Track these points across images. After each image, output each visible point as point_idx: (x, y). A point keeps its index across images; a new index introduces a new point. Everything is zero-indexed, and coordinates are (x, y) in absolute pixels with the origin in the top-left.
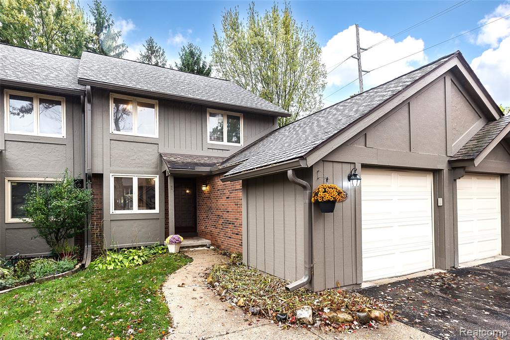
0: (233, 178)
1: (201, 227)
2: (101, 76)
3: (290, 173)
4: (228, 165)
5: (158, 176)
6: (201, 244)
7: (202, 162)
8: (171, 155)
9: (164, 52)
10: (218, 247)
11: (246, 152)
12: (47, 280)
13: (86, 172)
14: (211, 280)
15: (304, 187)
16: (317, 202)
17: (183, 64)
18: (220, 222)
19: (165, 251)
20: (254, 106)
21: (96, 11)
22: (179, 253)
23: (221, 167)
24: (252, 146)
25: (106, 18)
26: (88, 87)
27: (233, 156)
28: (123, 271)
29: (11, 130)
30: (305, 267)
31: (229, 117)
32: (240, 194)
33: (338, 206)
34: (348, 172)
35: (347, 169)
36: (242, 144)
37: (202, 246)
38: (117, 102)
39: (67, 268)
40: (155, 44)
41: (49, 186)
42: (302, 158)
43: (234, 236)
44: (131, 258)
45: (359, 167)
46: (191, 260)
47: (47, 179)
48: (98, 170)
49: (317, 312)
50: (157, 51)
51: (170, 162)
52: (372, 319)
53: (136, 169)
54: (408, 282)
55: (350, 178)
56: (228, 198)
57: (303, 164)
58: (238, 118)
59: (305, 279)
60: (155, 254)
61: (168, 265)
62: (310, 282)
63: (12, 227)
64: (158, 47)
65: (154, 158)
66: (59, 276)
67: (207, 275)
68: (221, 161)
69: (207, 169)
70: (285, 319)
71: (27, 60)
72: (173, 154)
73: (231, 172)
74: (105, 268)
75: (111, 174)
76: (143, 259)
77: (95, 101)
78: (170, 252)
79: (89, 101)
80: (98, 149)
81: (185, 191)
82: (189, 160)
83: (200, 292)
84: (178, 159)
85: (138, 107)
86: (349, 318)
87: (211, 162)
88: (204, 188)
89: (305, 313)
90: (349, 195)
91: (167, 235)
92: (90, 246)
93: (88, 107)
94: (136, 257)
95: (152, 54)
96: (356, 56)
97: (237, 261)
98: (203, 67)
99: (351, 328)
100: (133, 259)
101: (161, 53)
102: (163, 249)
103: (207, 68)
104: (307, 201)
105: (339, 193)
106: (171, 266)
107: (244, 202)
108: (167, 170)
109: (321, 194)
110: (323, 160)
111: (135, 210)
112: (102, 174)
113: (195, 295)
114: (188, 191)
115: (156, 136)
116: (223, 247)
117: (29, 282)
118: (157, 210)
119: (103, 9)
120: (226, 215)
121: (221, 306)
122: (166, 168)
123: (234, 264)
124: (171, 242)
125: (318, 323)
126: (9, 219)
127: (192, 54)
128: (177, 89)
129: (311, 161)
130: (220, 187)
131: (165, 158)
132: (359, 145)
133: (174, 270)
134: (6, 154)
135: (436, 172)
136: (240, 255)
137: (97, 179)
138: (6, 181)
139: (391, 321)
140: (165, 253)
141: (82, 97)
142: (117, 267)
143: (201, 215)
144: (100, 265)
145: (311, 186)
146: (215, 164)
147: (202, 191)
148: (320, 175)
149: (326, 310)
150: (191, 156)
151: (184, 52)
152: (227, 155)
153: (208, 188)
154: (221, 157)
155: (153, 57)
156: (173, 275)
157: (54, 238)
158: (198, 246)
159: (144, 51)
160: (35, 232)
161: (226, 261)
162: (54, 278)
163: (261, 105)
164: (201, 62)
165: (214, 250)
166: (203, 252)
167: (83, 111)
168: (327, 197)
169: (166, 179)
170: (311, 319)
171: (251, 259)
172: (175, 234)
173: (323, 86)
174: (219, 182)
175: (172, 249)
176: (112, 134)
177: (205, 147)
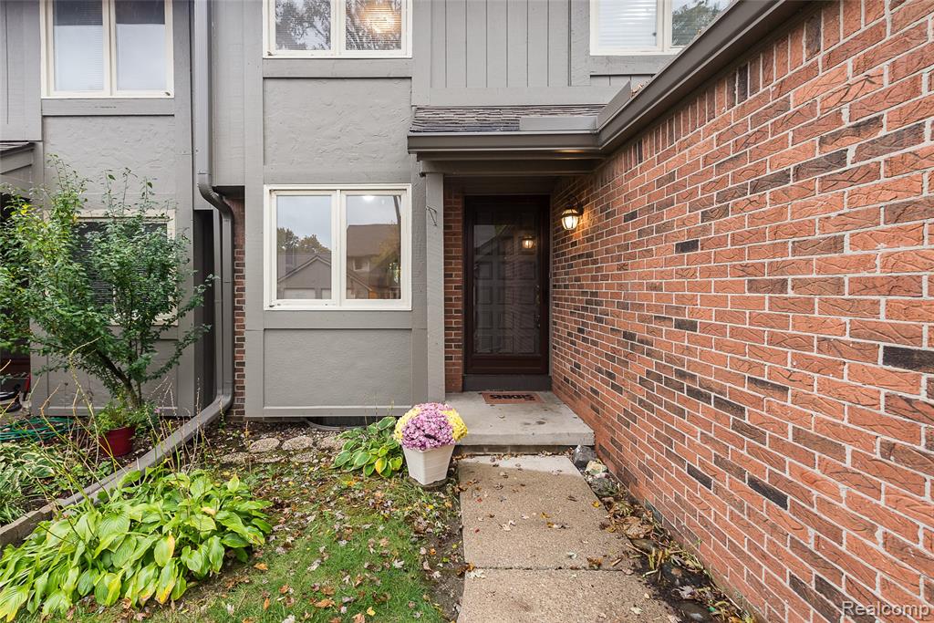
1: (561, 364)
5: (409, 188)
6: (549, 441)
8: (451, 108)
37: (557, 449)
51: (430, 122)
53: (340, 169)
65: (399, 129)
69: (579, 125)
75: (266, 188)
88: (570, 223)
111: (339, 298)
112: (243, 188)
114: (528, 244)
115: (406, 50)
118: (406, 302)
131: (420, 115)
134: (45, 151)
143: (563, 322)
147: (564, 235)
153: (586, 219)
158: (536, 449)
176: (271, 59)
177: (581, 71)
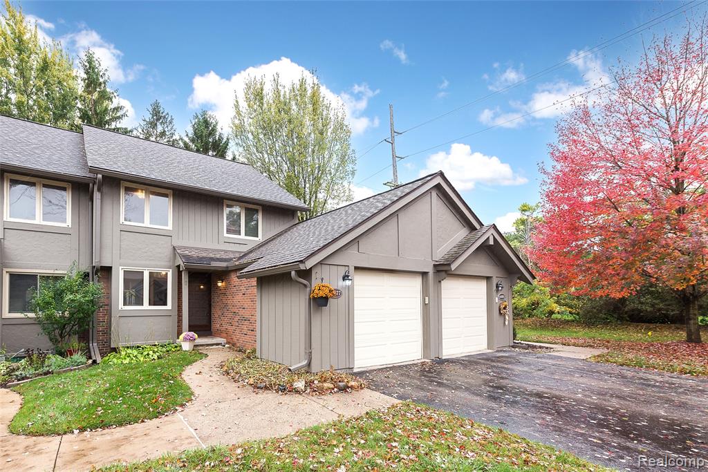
0: (249, 275)
1: (216, 326)
2: (111, 163)
3: (293, 273)
4: (244, 261)
5: (171, 270)
6: (215, 342)
7: (218, 256)
8: (185, 248)
9: (172, 119)
10: (234, 345)
11: (263, 249)
12: (64, 371)
13: (94, 265)
14: (226, 368)
15: (305, 286)
16: (314, 298)
17: (195, 133)
18: (236, 319)
19: (178, 348)
20: (273, 200)
21: (87, 64)
22: (193, 350)
23: (237, 263)
24: (270, 241)
25: (101, 74)
26: (100, 176)
27: (251, 251)
28: (138, 364)
29: (10, 217)
30: (306, 353)
31: (247, 209)
32: (255, 290)
33: (331, 301)
34: (343, 274)
35: (342, 271)
36: (260, 238)
37: (217, 344)
38: (128, 190)
39: (81, 362)
40: (161, 109)
41: (57, 278)
42: (301, 262)
43: (249, 332)
44: (145, 353)
45: (352, 269)
46: (206, 356)
47: (56, 272)
48: (106, 264)
49: (309, 384)
50: (164, 117)
51: (184, 256)
52: (348, 387)
53: (148, 262)
54: (393, 368)
55: (344, 279)
56: (244, 294)
57: (302, 267)
58: (257, 211)
59: (305, 363)
60: (168, 351)
61: (183, 360)
62: (309, 365)
63: (9, 323)
64: (166, 112)
65: (168, 252)
66: (75, 369)
67: (222, 366)
68: (238, 255)
69: (224, 264)
70: (285, 389)
71: (22, 135)
72: (188, 247)
73: (246, 270)
74: (120, 362)
75: (121, 268)
76: (158, 354)
77: (105, 189)
78: (184, 349)
79: (99, 190)
80: (107, 240)
81: (200, 286)
82: (204, 255)
83: (215, 377)
84: (193, 253)
85: (151, 196)
86: (332, 386)
87: (227, 257)
88: (220, 284)
89: (300, 385)
90: (343, 292)
91: (179, 333)
92: (95, 344)
93: (97, 195)
94: (151, 353)
95: (158, 120)
96: (390, 140)
97: (252, 355)
98: (219, 139)
99: (331, 392)
100: (148, 354)
101: (169, 119)
102: (176, 347)
103: (224, 141)
104: (308, 298)
105: (331, 291)
106: (187, 360)
107: (258, 299)
108: (182, 264)
109: (316, 291)
110: (321, 263)
111: (146, 305)
112: (111, 267)
113: (211, 379)
114: (202, 287)
115: (170, 227)
116: (238, 345)
117: (46, 374)
118: (169, 306)
119: (97, 62)
120: (241, 312)
121: (234, 385)
122: (180, 262)
123: (249, 358)
124: (185, 339)
125: (308, 390)
126: (6, 314)
127: (206, 123)
128: (192, 179)
129: (309, 265)
130: (236, 284)
131: (179, 251)
132: (353, 251)
133: (190, 363)
134: (5, 243)
135: (424, 274)
136: (254, 351)
137: (106, 271)
138: (4, 272)
139: (362, 389)
140: (178, 350)
141: (91, 185)
142: (133, 361)
143: (216, 313)
144: (115, 360)
145: (311, 285)
146: (231, 259)
147: (218, 287)
148: (319, 276)
149: (316, 382)
150: (206, 250)
151: (196, 120)
152: (245, 249)
153: (224, 284)
154: (238, 252)
155: (158, 124)
156: (189, 367)
157: (57, 334)
158: (212, 345)
159: (148, 117)
160: (38, 329)
161: (240, 356)
162: (71, 370)
163: (281, 197)
164: (218, 133)
165: (230, 348)
166: (217, 349)
167: (92, 200)
168: (321, 294)
169: (180, 273)
170: (303, 388)
171: (263, 351)
172: (189, 331)
173: (353, 173)
174: (234, 278)
175: (186, 346)
176: (123, 224)
177: (221, 241)
